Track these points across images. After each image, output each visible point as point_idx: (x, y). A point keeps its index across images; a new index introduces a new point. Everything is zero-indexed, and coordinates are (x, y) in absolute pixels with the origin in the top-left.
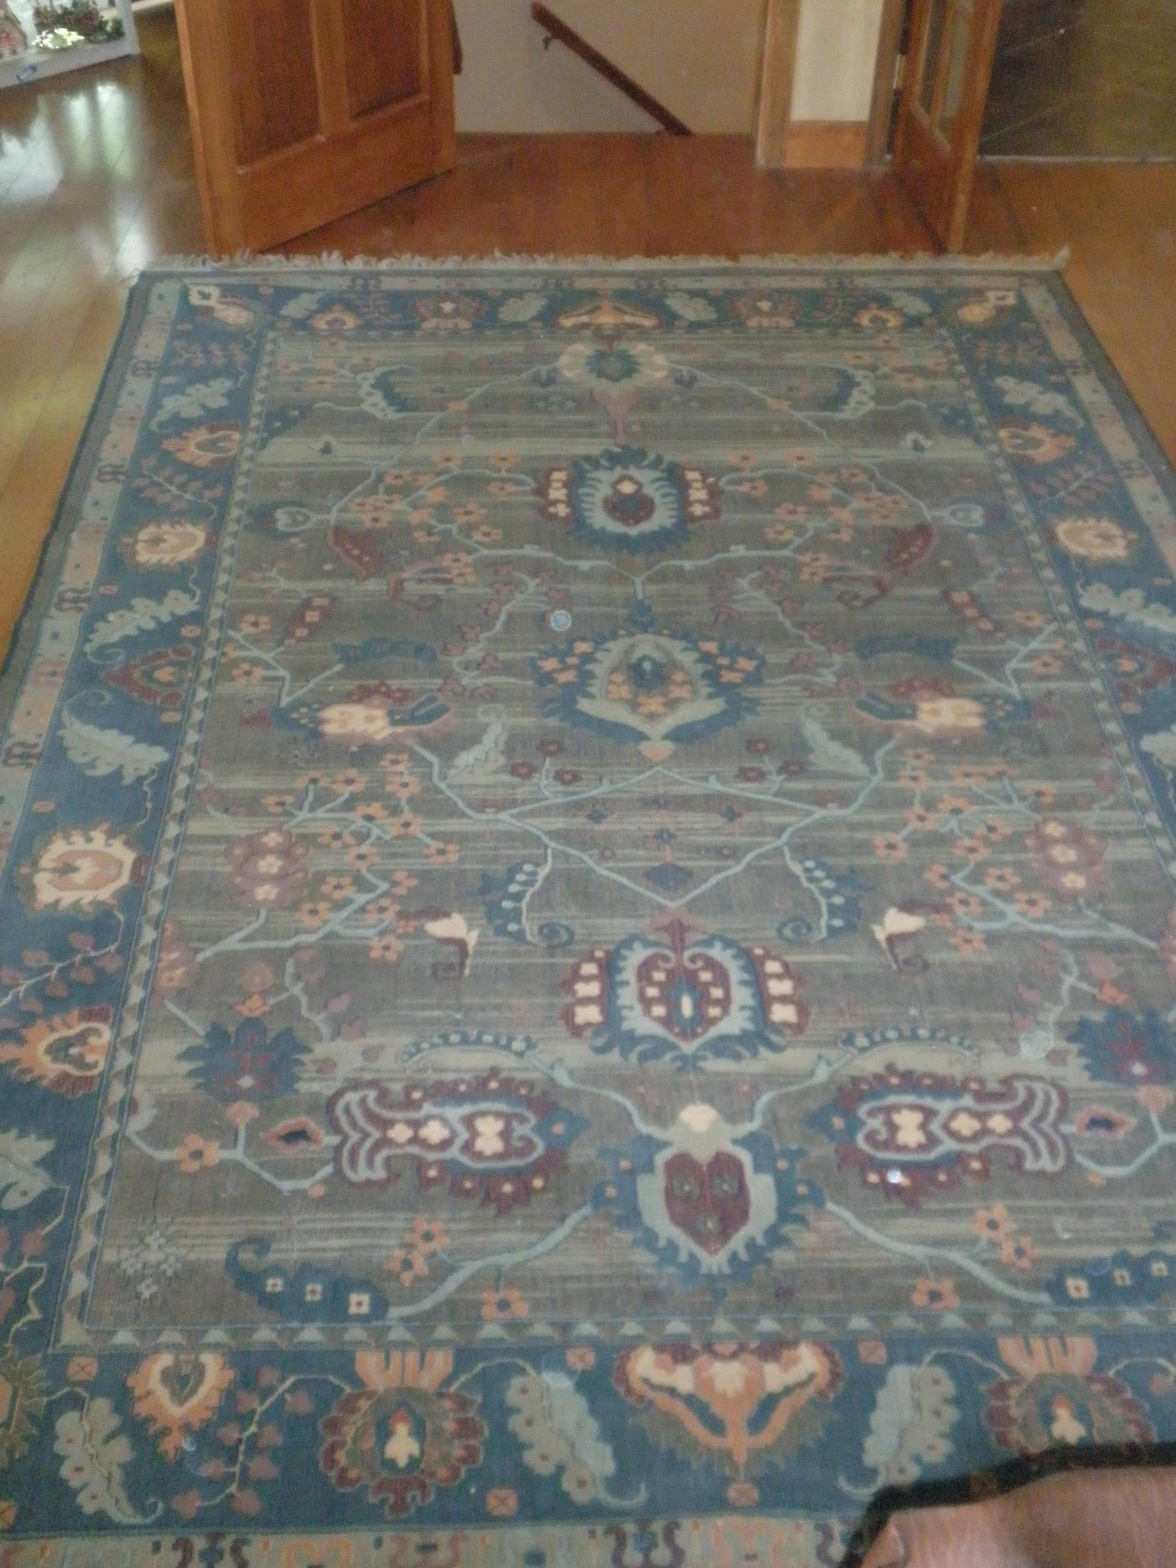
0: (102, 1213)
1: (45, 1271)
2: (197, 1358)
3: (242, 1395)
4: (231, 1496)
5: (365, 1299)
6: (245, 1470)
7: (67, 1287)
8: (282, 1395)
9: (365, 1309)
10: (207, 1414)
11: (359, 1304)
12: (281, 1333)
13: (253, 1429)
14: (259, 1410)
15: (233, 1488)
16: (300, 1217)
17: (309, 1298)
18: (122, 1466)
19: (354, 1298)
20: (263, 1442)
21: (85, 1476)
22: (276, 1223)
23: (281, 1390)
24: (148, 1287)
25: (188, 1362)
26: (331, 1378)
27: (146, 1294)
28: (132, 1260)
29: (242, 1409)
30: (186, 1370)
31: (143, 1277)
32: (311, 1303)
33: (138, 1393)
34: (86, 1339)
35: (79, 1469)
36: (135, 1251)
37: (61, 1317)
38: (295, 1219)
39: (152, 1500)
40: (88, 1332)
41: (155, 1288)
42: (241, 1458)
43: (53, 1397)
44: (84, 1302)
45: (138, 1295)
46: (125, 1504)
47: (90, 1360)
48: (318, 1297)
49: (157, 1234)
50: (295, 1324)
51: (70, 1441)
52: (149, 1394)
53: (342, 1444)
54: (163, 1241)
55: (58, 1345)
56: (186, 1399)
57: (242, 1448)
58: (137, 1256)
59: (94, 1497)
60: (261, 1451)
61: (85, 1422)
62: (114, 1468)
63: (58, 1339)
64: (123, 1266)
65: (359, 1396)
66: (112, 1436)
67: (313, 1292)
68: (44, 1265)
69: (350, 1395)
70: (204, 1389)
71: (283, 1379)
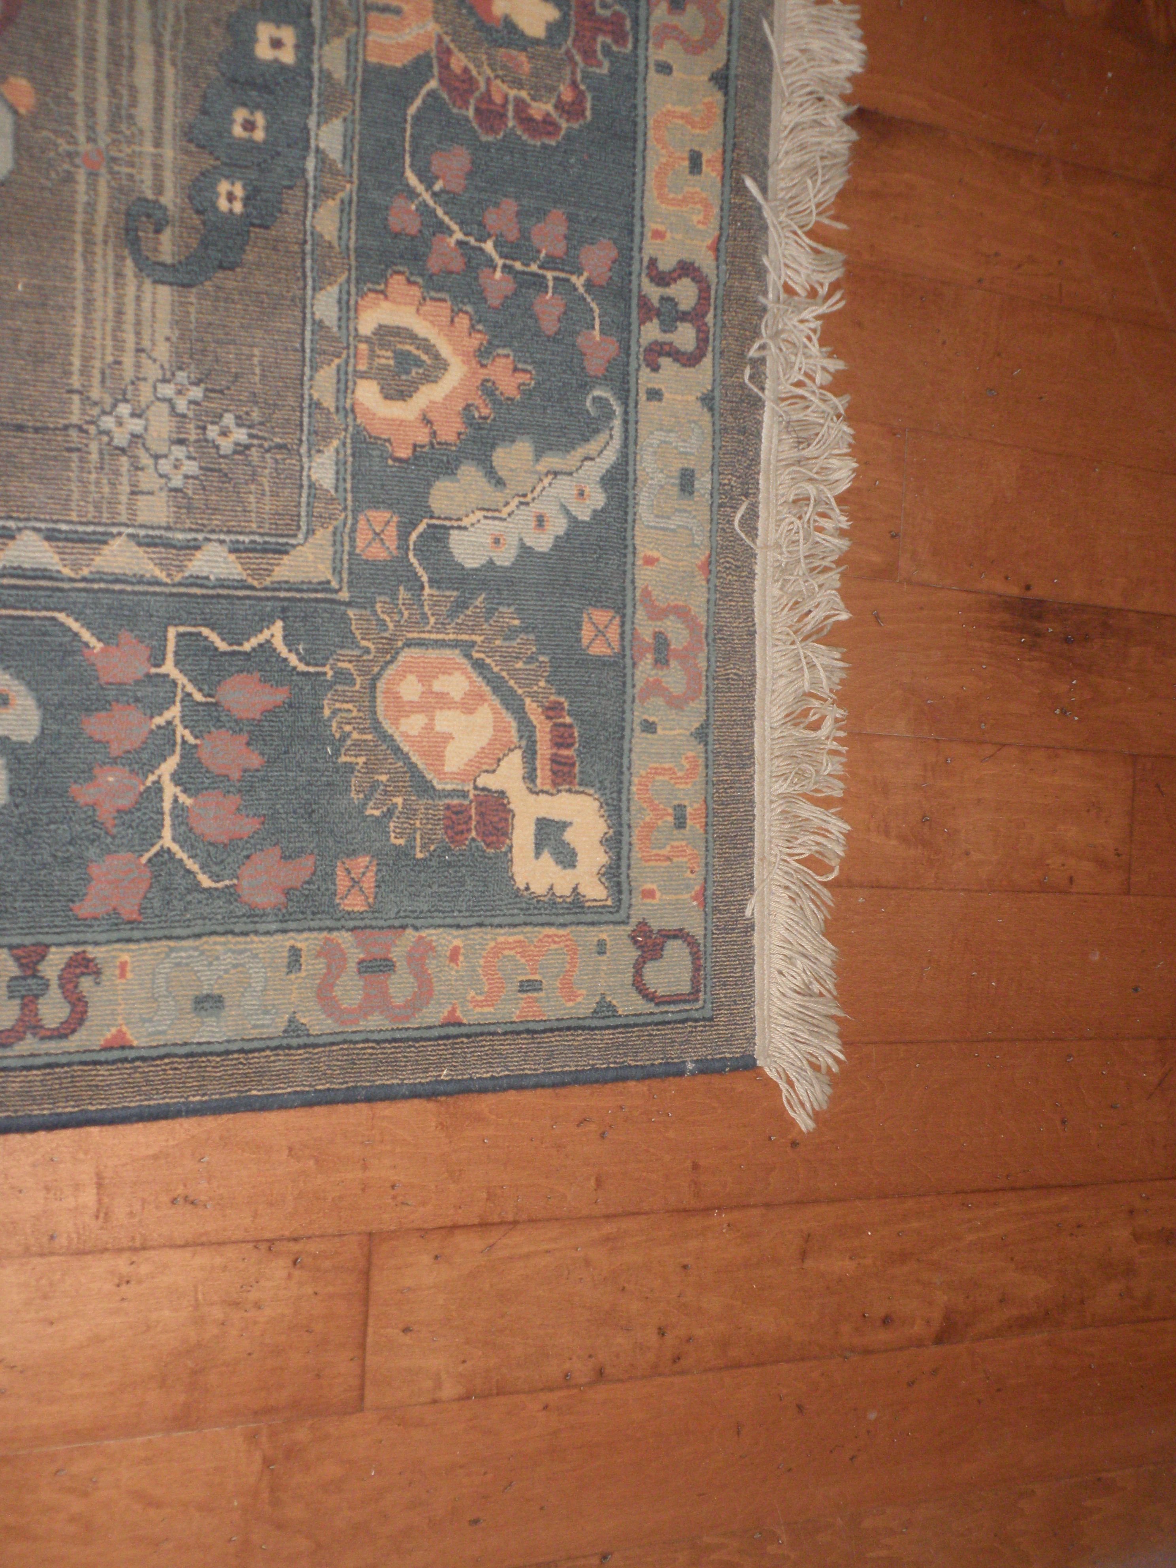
0: (51, 536)
1: (182, 629)
2: (367, 340)
3: (434, 264)
4: (589, 285)
5: (265, 31)
6: (550, 263)
7: (222, 584)
8: (435, 195)
9: (288, 34)
10: (463, 322)
11: (277, 44)
12: (324, 192)
13: (489, 246)
14: (459, 235)
15: (578, 281)
16: (81, 137)
17: (259, 135)
18: (539, 454)
19: (264, 51)
20: (513, 235)
21: (551, 510)
22: (92, 187)
23: (427, 197)
24: (224, 433)
25: (372, 355)
26: (412, 110)
27: (241, 435)
28: (165, 466)
29: (457, 264)
30: (386, 358)
31: (203, 442)
32: (267, 129)
33: (423, 437)
34: (323, 536)
35: (540, 521)
36: (146, 460)
37: (278, 586)
38: (84, 147)
39: (588, 403)
40: (310, 532)
41: (229, 419)
42: (534, 268)
43: (425, 579)
44: (251, 549)
45: (242, 449)
46: (592, 447)
47: (362, 524)
48: (260, 119)
49: (108, 422)
50: (311, 164)
51: (497, 541)
52: (427, 421)
53: (519, 103)
54: (124, 409)
55: (334, 585)
56: (437, 356)
57: (518, 266)
58: (156, 457)
59: (581, 494)
60: (525, 235)
61: (465, 522)
62: (541, 467)
63: (325, 586)
64: (177, 482)
65: (445, 66)
66: (491, 473)
67: (249, 126)
68: (172, 632)
69: (441, 81)
70: (422, 328)
71: (412, 194)
